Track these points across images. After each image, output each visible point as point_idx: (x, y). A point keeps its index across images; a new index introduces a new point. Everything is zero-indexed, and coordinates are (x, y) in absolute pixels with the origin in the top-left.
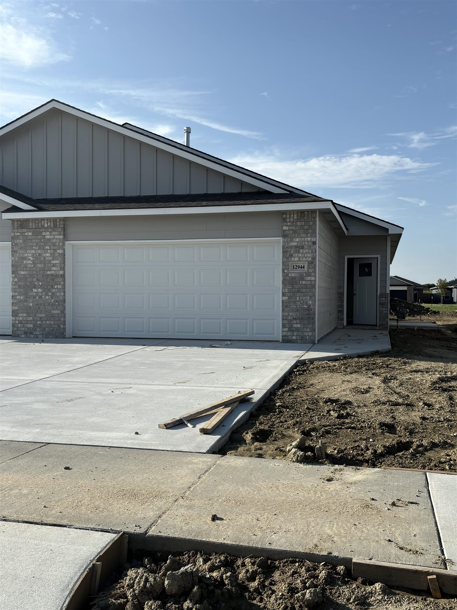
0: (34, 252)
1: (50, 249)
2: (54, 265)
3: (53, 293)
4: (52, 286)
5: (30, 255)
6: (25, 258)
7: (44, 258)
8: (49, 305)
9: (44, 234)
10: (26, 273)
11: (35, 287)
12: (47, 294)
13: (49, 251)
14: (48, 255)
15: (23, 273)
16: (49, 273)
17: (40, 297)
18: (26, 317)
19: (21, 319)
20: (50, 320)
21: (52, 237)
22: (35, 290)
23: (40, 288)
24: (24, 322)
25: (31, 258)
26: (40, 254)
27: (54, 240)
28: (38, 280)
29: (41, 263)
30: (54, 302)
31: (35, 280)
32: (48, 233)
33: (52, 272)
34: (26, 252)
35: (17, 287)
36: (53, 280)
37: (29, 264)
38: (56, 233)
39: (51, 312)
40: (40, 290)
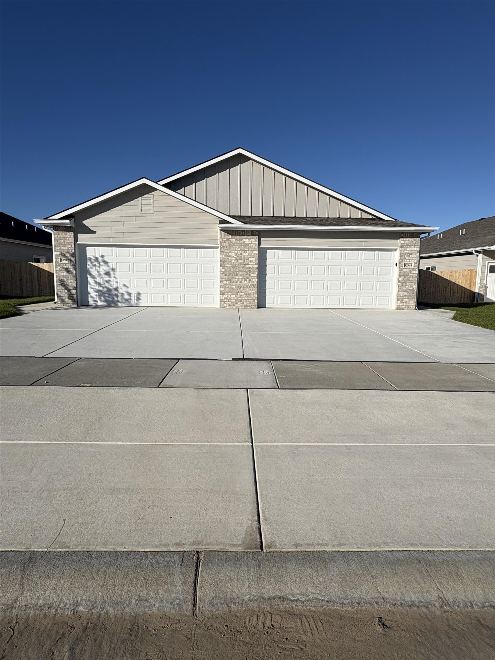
0: (236, 252)
1: (248, 250)
2: (251, 261)
3: (250, 280)
4: (249, 275)
5: (233, 254)
6: (230, 256)
7: (244, 256)
8: (247, 287)
9: (244, 240)
10: (230, 266)
11: (237, 275)
12: (245, 280)
13: (247, 252)
14: (246, 254)
15: (228, 266)
16: (247, 266)
17: (241, 282)
18: (230, 295)
19: (226, 296)
20: (248, 297)
21: (250, 242)
22: (236, 277)
23: (240, 276)
24: (228, 298)
25: (235, 256)
26: (241, 254)
27: (252, 245)
28: (239, 271)
29: (241, 259)
30: (250, 285)
31: (237, 270)
32: (247, 240)
33: (250, 266)
34: (231, 251)
35: (224, 275)
36: (250, 271)
37: (233, 260)
38: (253, 240)
39: (248, 292)
40: (241, 277)
